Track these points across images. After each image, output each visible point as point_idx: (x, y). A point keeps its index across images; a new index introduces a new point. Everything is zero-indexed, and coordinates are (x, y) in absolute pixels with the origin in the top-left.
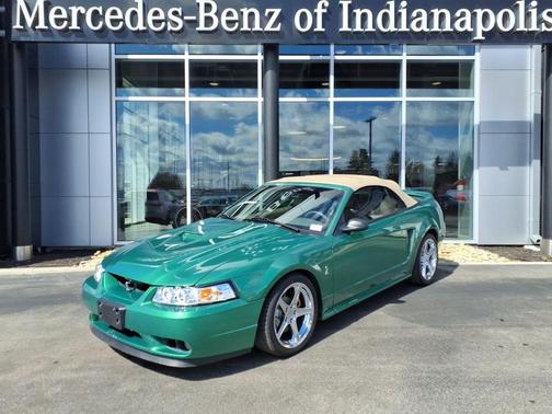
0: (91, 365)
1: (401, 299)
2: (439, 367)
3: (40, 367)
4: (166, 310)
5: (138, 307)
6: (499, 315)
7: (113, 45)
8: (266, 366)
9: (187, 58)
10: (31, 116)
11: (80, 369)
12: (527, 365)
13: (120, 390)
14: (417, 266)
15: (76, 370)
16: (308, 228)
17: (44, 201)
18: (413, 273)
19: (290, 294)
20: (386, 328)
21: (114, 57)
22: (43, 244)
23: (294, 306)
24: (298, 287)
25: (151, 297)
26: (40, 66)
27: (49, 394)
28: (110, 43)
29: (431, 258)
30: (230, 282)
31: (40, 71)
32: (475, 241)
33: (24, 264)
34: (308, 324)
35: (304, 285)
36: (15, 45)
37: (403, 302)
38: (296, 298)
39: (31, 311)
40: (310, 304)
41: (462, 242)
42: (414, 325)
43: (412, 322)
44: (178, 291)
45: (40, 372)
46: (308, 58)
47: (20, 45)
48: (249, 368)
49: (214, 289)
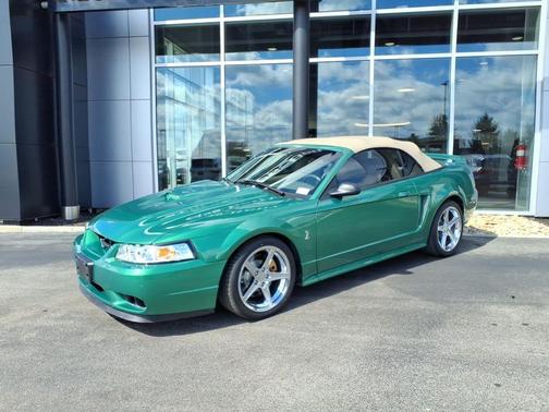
0: (73, 315)
1: (409, 270)
2: (410, 341)
3: (29, 314)
4: (129, 268)
5: (104, 263)
6: (513, 293)
7: (152, 10)
8: (230, 328)
9: (222, 20)
10: (75, 83)
11: (62, 318)
12: (515, 346)
13: (85, 340)
14: (433, 236)
15: (57, 319)
16: (294, 191)
17: (93, 165)
18: (428, 242)
19: (262, 256)
20: (376, 298)
21: (153, 23)
22: (94, 206)
23: (267, 270)
24: (272, 250)
25: (114, 254)
26: (87, 36)
27: (23, 338)
28: (149, 8)
29: (453, 228)
30: (188, 242)
31: (87, 41)
32: (532, 212)
33: (70, 223)
34: (283, 289)
35: (278, 249)
36: (58, 16)
37: (410, 273)
38: (269, 262)
39: (50, 265)
40: (286, 269)
41: (516, 213)
42: (410, 296)
43: (408, 293)
44: (138, 248)
45: (28, 318)
46: (347, 13)
47: (64, 15)
48: (213, 328)
49: (171, 248)
